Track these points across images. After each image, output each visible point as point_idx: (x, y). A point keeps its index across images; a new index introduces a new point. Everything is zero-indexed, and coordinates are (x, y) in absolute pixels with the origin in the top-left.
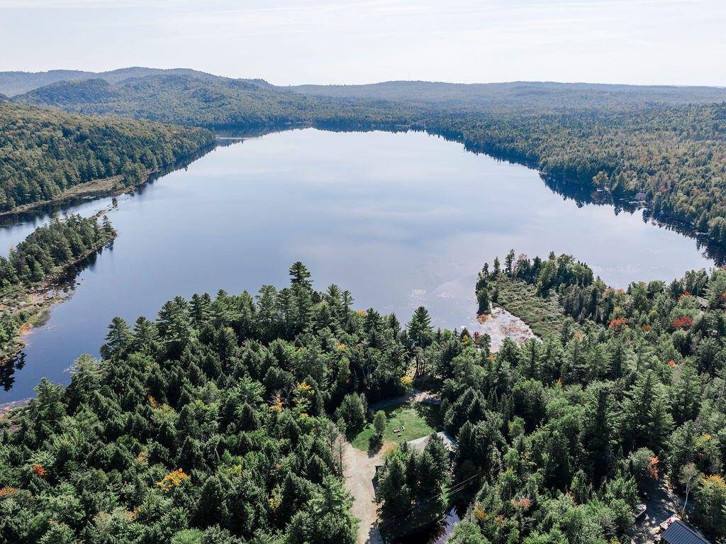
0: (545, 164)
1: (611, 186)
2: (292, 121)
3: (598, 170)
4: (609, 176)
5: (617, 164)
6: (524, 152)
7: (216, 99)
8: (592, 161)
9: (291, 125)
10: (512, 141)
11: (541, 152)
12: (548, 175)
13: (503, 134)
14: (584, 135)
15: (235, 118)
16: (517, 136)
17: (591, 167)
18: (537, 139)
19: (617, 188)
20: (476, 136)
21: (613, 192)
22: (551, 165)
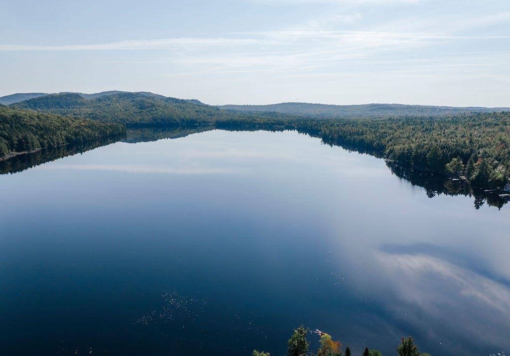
0: (391, 151)
1: (469, 175)
2: (199, 123)
3: (452, 156)
4: (465, 163)
5: (472, 151)
6: (372, 142)
7: (148, 107)
8: (443, 148)
9: (198, 126)
10: (362, 134)
11: (388, 142)
12: (395, 163)
13: (355, 129)
14: (427, 130)
15: (155, 119)
16: (366, 131)
17: (443, 153)
18: (385, 133)
19: (477, 177)
20: (331, 131)
21: (472, 181)
22: (397, 153)
